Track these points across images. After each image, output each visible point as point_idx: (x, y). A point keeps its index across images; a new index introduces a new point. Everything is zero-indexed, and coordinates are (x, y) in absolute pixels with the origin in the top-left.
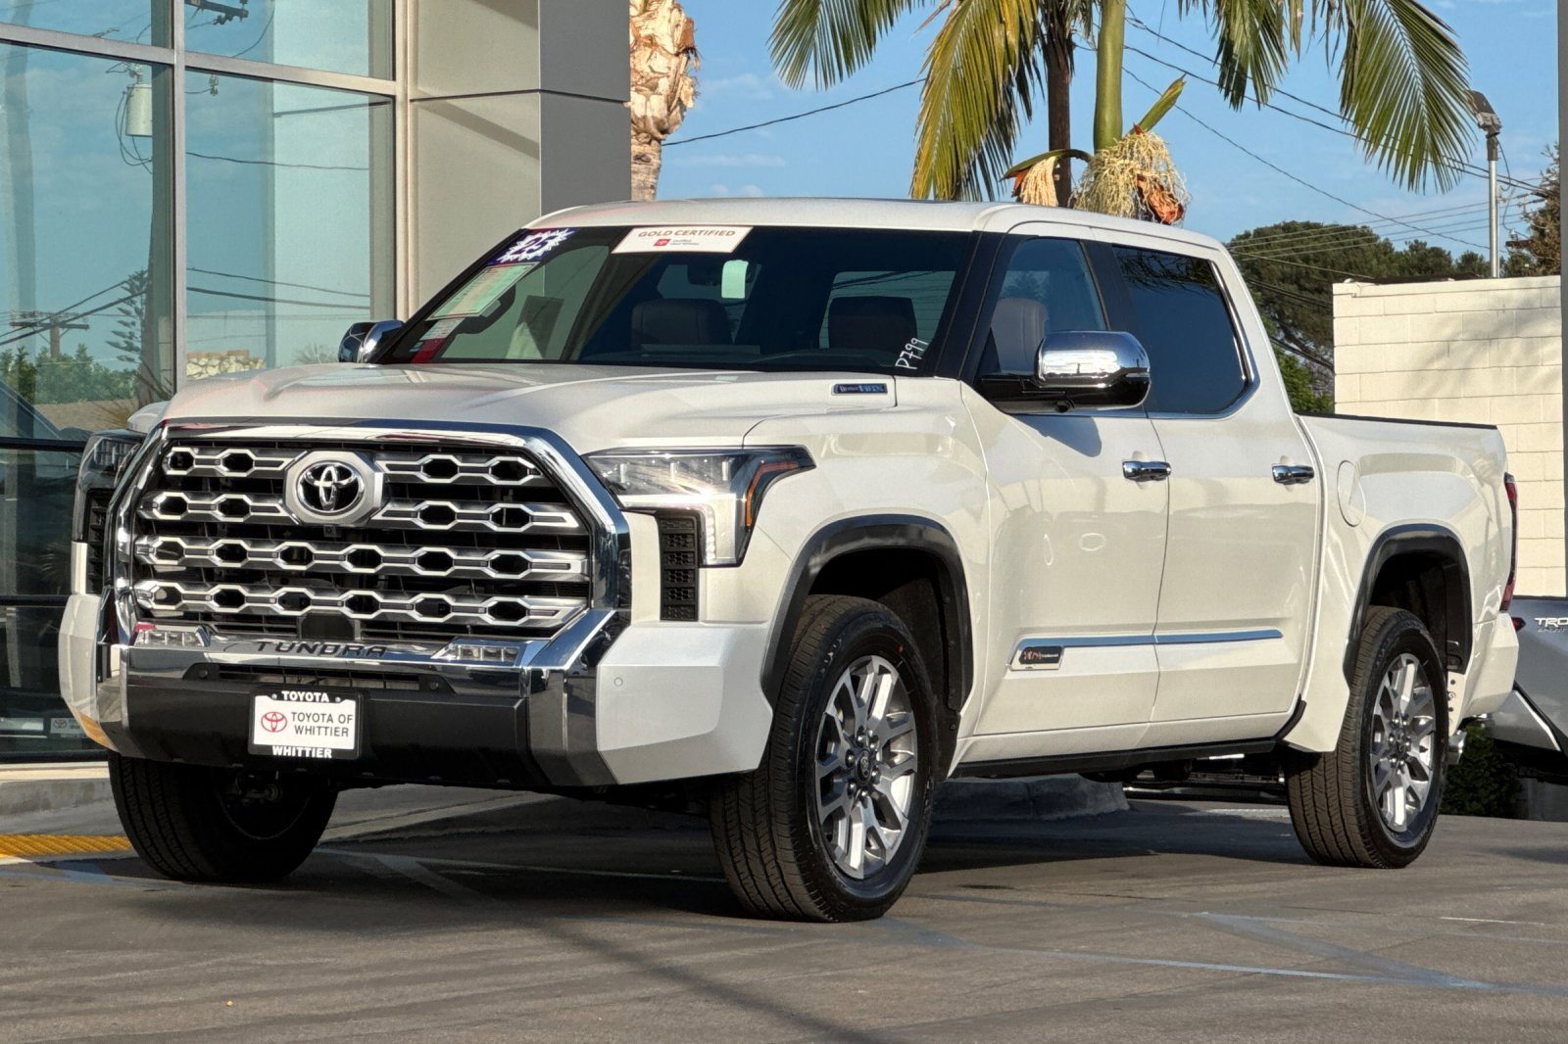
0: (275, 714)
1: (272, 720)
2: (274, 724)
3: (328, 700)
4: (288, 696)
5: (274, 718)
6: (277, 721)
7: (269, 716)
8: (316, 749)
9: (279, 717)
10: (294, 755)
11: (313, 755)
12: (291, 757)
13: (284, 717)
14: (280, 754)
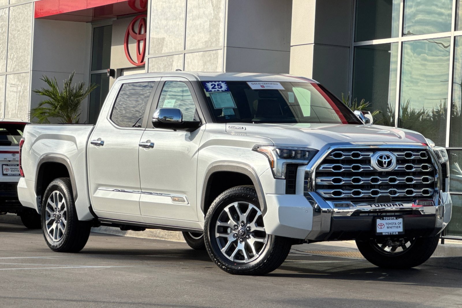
0: (381, 224)
1: (380, 226)
2: (381, 227)
3: (395, 219)
4: (385, 218)
5: (381, 225)
6: (382, 226)
7: (380, 225)
8: (394, 232)
9: (382, 224)
10: (388, 234)
12: (388, 235)
13: (383, 224)
14: (384, 234)
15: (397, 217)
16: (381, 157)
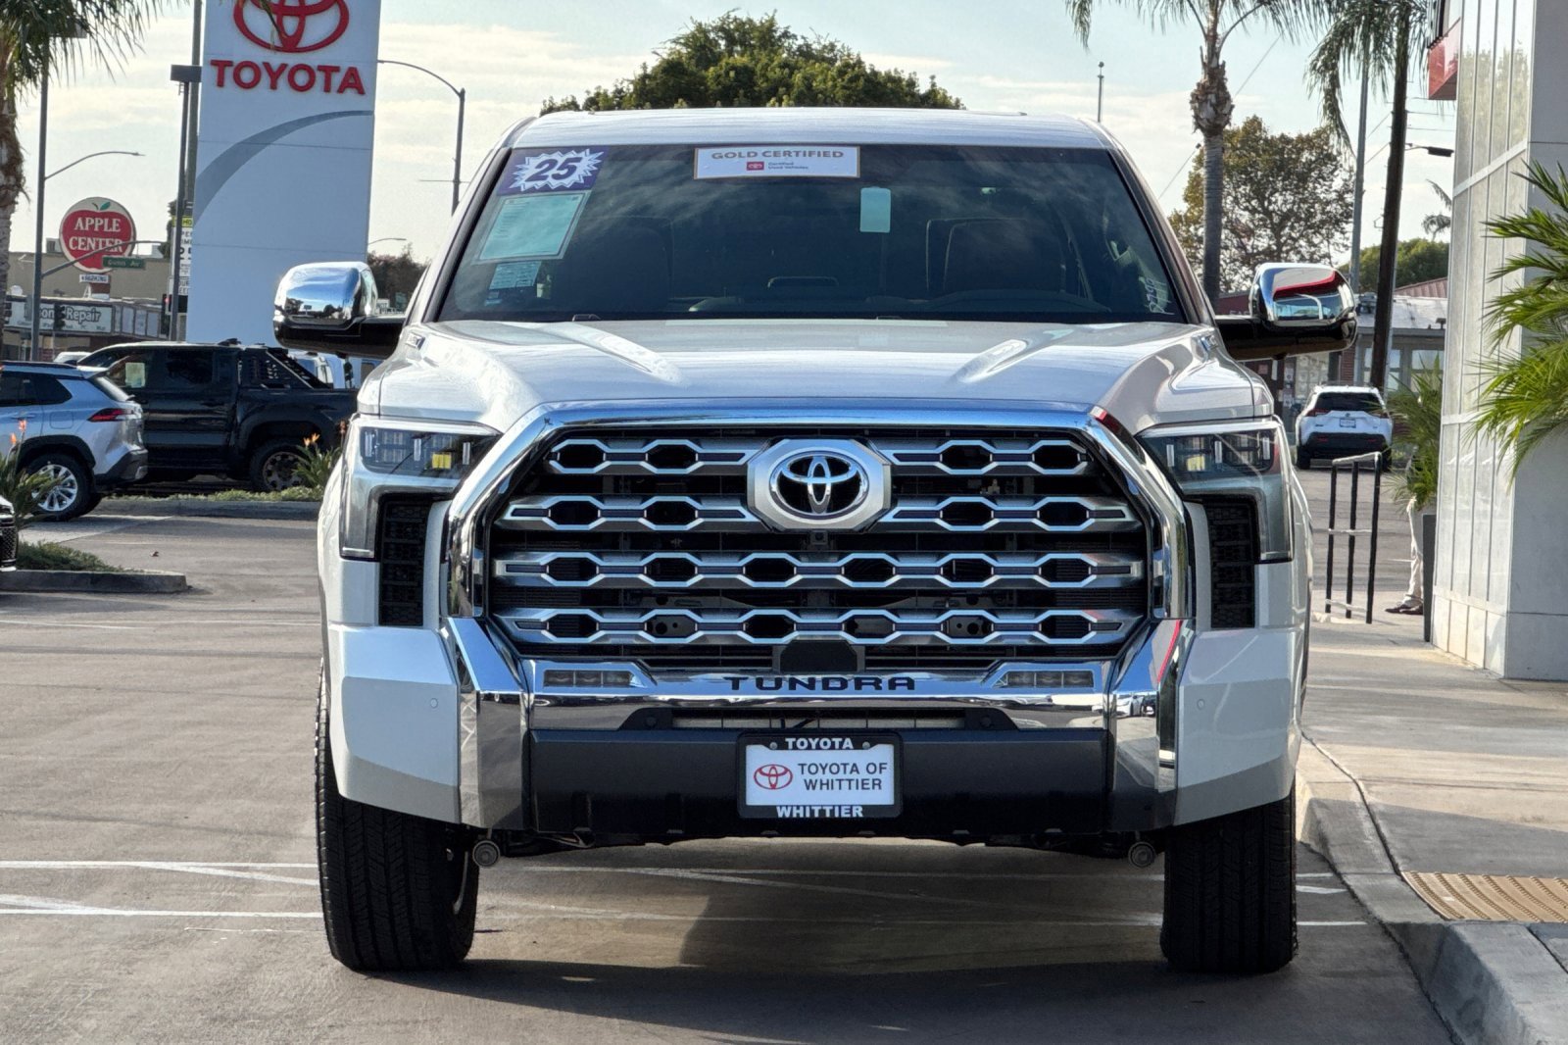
0: (773, 767)
1: (769, 775)
2: (773, 780)
3: (851, 746)
4: (794, 744)
5: (773, 772)
6: (777, 775)
7: (766, 770)
8: (840, 807)
9: (780, 770)
10: (808, 815)
11: (837, 815)
12: (804, 819)
13: (787, 770)
14: (787, 815)
15: (862, 739)
16: (800, 467)
